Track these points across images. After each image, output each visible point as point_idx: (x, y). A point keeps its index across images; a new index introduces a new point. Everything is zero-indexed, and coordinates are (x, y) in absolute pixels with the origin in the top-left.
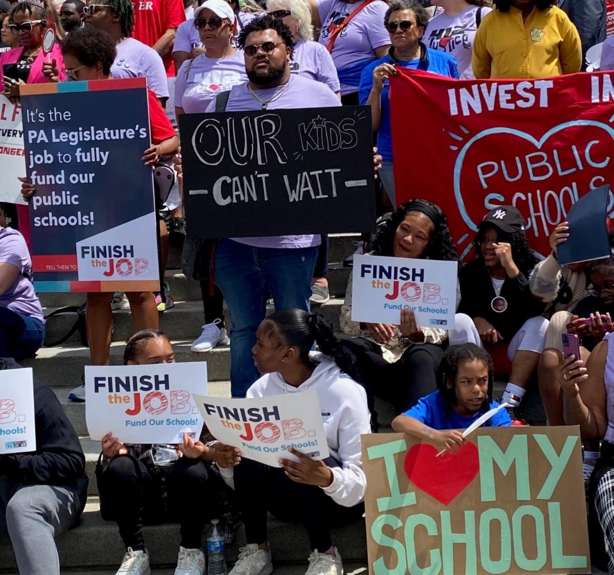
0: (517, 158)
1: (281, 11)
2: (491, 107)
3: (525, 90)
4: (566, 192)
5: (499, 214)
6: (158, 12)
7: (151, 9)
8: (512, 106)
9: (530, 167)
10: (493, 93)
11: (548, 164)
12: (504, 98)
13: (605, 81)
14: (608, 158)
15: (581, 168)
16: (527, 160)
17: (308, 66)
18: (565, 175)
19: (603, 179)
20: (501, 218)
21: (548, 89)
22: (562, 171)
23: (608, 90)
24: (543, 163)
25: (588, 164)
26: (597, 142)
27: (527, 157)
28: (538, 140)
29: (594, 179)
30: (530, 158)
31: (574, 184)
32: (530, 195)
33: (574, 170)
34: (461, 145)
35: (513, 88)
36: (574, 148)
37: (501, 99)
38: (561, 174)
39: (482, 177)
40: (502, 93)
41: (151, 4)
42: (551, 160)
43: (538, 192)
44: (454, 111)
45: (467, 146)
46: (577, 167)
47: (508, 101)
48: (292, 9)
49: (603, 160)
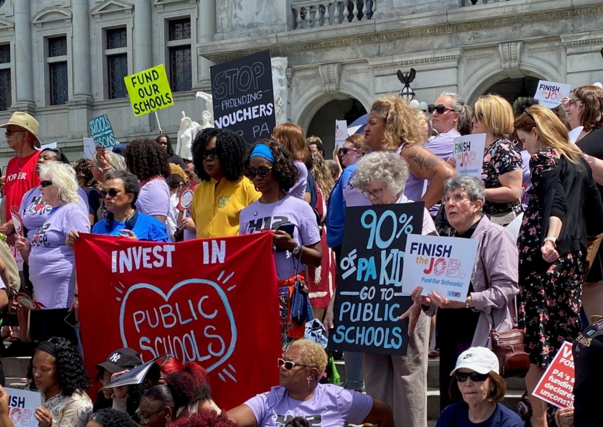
0: (155, 309)
1: (46, 181)
2: (138, 267)
3: (158, 252)
4: (187, 338)
5: (115, 358)
6: (30, 181)
7: (24, 178)
8: (150, 266)
9: (163, 316)
10: (139, 255)
11: (173, 315)
12: (146, 258)
13: (213, 245)
14: (216, 311)
15: (196, 318)
16: (161, 311)
17: (56, 226)
18: (184, 324)
19: (214, 329)
20: (116, 361)
21: (172, 252)
22: (183, 320)
23: (216, 253)
24: (170, 314)
25: (201, 315)
26: (207, 297)
27: (160, 308)
28: (166, 294)
29: (206, 328)
30: (162, 309)
31: (192, 332)
32: (164, 339)
33: (190, 320)
34: (122, 296)
35: (150, 251)
36: (190, 301)
37: (144, 259)
38: (182, 323)
39: (136, 323)
40: (144, 255)
41: (25, 174)
42: (175, 312)
43: (169, 337)
44: (114, 268)
45: (126, 297)
46: (193, 318)
47: (149, 262)
48: (54, 180)
49: (212, 312)
